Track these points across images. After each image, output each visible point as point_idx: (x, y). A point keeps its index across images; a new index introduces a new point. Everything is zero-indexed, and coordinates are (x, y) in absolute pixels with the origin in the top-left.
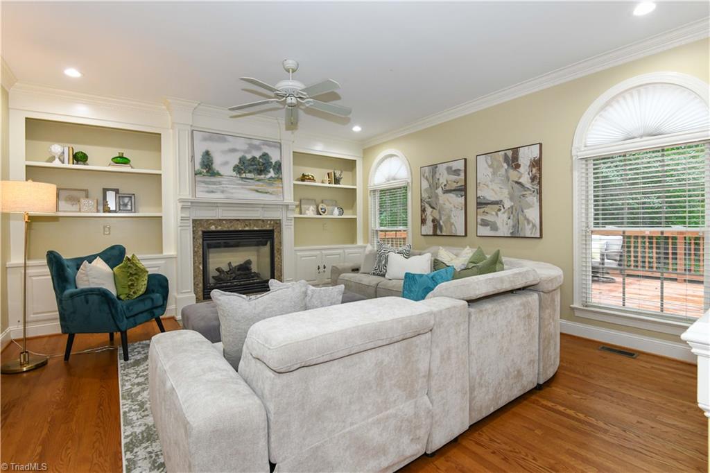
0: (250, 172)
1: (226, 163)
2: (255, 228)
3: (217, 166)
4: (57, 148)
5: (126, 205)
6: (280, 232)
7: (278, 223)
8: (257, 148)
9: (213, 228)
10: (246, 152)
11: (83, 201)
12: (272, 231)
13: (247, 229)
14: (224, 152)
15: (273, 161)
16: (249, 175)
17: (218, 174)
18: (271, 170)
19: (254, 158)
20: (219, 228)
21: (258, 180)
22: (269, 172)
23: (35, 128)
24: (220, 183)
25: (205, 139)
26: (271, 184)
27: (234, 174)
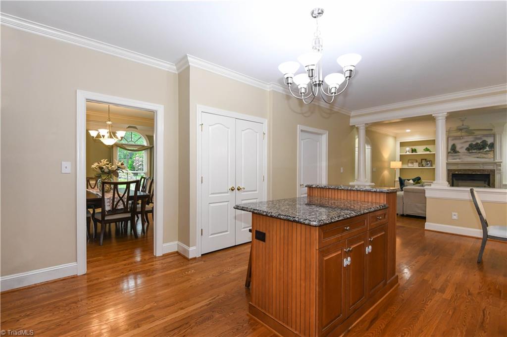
0: (474, 149)
1: (462, 148)
2: (479, 173)
3: (458, 149)
4: (408, 149)
5: (428, 164)
6: (494, 175)
7: (493, 171)
8: (479, 139)
9: (457, 173)
10: (473, 141)
11: (414, 163)
12: (489, 175)
13: (474, 173)
14: (462, 143)
15: (489, 143)
16: (473, 151)
17: (458, 152)
18: (487, 147)
19: (477, 143)
20: (460, 173)
21: (479, 153)
22: (486, 148)
23: (402, 144)
24: (458, 156)
25: (453, 140)
26: (486, 154)
27: (466, 151)
